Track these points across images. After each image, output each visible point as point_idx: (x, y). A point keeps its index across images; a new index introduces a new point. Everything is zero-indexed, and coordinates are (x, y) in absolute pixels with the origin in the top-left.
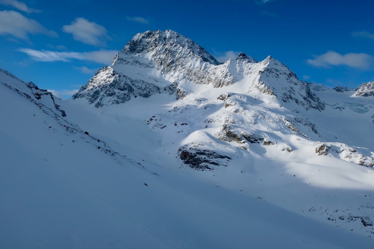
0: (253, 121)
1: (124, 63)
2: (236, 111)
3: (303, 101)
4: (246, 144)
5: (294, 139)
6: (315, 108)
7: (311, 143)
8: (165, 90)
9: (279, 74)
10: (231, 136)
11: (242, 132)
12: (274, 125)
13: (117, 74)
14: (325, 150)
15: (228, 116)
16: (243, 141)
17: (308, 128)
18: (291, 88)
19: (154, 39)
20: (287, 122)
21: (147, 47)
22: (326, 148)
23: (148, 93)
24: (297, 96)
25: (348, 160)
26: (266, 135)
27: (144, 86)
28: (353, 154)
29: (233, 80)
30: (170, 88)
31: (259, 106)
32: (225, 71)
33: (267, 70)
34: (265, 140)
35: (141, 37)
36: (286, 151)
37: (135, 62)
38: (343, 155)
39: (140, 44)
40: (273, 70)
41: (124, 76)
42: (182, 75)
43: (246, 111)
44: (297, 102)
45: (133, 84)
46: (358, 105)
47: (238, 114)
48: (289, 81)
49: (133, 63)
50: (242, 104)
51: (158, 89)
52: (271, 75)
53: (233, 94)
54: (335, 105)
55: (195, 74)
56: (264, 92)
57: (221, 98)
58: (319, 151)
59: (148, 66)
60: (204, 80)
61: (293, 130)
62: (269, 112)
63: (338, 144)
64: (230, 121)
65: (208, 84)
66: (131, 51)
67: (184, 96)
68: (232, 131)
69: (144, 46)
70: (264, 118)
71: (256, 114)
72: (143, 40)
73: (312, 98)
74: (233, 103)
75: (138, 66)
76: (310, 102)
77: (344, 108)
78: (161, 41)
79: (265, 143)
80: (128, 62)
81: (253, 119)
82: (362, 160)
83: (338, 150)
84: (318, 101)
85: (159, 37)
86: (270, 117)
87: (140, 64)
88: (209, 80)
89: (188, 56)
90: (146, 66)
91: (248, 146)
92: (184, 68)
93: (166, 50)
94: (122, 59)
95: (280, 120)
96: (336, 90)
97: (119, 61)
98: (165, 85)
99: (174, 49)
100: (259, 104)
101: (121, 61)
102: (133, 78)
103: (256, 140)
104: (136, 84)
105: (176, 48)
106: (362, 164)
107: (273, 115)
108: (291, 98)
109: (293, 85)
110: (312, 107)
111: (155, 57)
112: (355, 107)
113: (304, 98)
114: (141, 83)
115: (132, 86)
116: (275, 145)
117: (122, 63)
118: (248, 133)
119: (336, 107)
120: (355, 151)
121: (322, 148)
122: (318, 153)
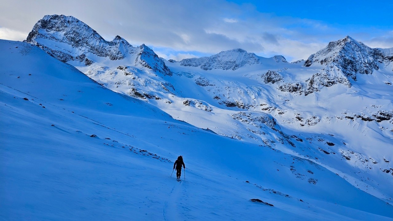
0: (145, 85)
1: (43, 37)
2: (134, 78)
3: (162, 70)
4: (147, 99)
5: (170, 96)
6: (168, 74)
7: (180, 99)
8: (77, 58)
9: (149, 55)
10: (138, 95)
11: (144, 92)
12: (156, 87)
13: (41, 45)
14: (188, 103)
15: (130, 81)
16: (145, 97)
17: (171, 88)
18: (157, 63)
19: (61, 21)
20: (163, 86)
21: (55, 26)
22: (189, 102)
23: (65, 60)
24: (159, 68)
25: (199, 108)
26: (156, 94)
27: (62, 55)
28: (201, 105)
29: (123, 56)
30: (80, 58)
31: (144, 75)
32: (117, 50)
33: (144, 52)
34: (156, 97)
35: (50, 18)
36: (168, 103)
37: (52, 37)
38: (197, 105)
39: (49, 23)
40: (146, 53)
41: (46, 47)
42: (87, 49)
43: (140, 79)
44: (160, 71)
45: (53, 53)
46: (188, 74)
47: (135, 80)
48: (155, 59)
49: (50, 38)
50: (136, 74)
51: (72, 57)
52: (146, 56)
53: (128, 67)
54: (177, 73)
55: (97, 50)
56: (145, 67)
57: (119, 68)
58: (185, 103)
59: (62, 41)
60: (103, 54)
61: (166, 90)
62: (152, 80)
63: (193, 100)
64: (132, 84)
65: (106, 57)
66: (42, 27)
67: (91, 64)
68: (138, 92)
69: (53, 25)
70: (150, 83)
71: (145, 81)
72: (52, 20)
73: (166, 69)
74: (131, 73)
75: (54, 41)
76: (165, 71)
77: (182, 75)
78: (66, 23)
79: (157, 99)
80: (47, 37)
81: (144, 83)
82: (206, 108)
83: (194, 103)
84: (169, 70)
85: (64, 20)
86: (153, 83)
87: (56, 40)
88: (106, 55)
89: (90, 37)
90: (60, 41)
91: (148, 100)
92: (88, 45)
93: (74, 31)
94: (42, 34)
95: (159, 85)
96: (170, 61)
97: (39, 36)
98: (76, 56)
99: (79, 32)
100: (144, 74)
101: (41, 36)
102: (53, 49)
103: (152, 97)
104: (56, 53)
105: (81, 31)
106: (206, 110)
107: (155, 81)
108: (157, 69)
109: (157, 62)
110: (167, 74)
111: (66, 36)
112: (187, 75)
113: (163, 69)
114: (60, 53)
115: (53, 54)
116: (162, 99)
117: (42, 37)
118: (147, 93)
119: (178, 74)
120: (202, 104)
121: (187, 102)
122: (185, 105)
